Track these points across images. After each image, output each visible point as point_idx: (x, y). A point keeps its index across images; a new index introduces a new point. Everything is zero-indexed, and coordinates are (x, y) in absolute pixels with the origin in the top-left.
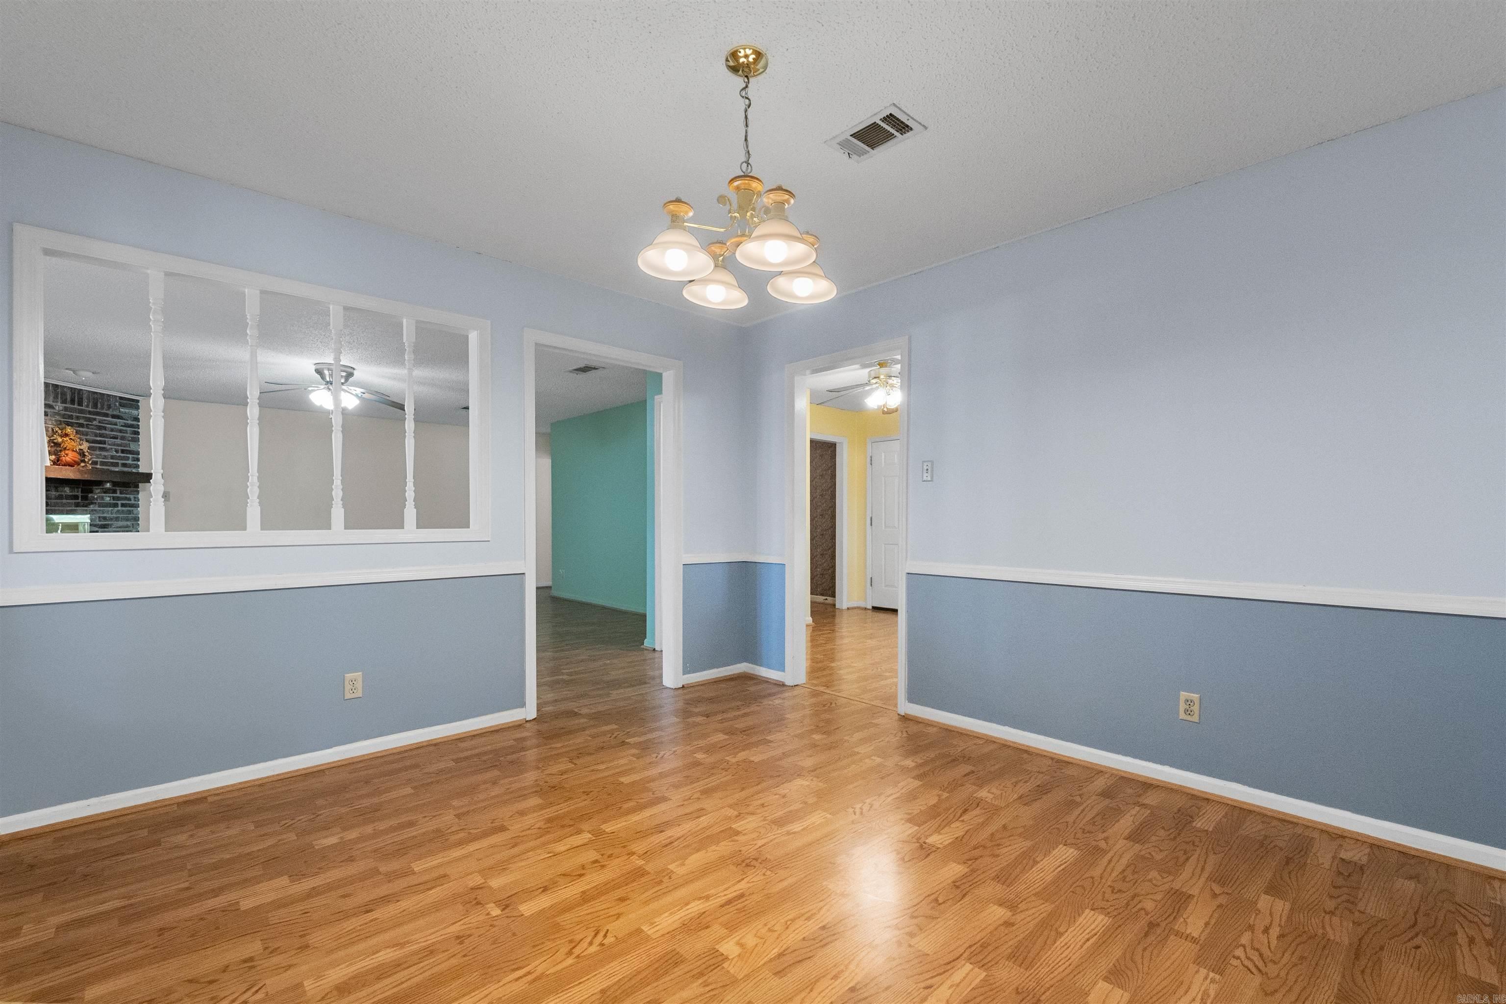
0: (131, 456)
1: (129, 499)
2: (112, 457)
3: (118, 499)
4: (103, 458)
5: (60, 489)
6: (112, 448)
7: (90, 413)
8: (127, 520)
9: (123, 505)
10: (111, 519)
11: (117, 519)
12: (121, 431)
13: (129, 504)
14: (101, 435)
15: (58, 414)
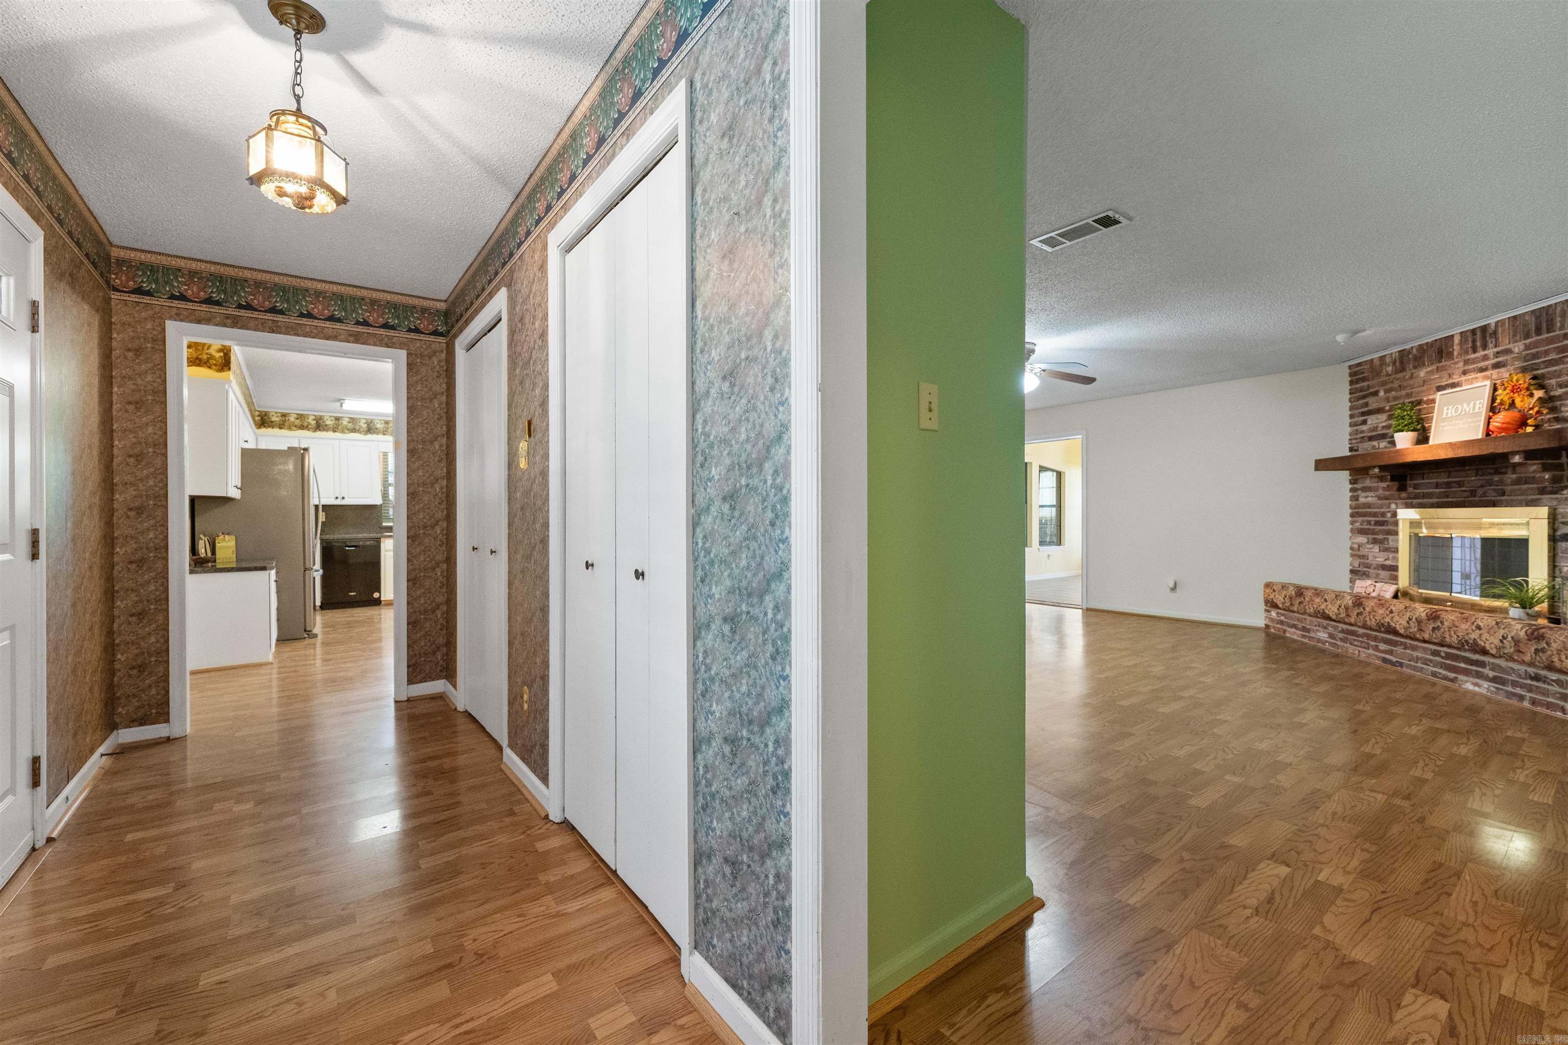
15: (1518, 359)
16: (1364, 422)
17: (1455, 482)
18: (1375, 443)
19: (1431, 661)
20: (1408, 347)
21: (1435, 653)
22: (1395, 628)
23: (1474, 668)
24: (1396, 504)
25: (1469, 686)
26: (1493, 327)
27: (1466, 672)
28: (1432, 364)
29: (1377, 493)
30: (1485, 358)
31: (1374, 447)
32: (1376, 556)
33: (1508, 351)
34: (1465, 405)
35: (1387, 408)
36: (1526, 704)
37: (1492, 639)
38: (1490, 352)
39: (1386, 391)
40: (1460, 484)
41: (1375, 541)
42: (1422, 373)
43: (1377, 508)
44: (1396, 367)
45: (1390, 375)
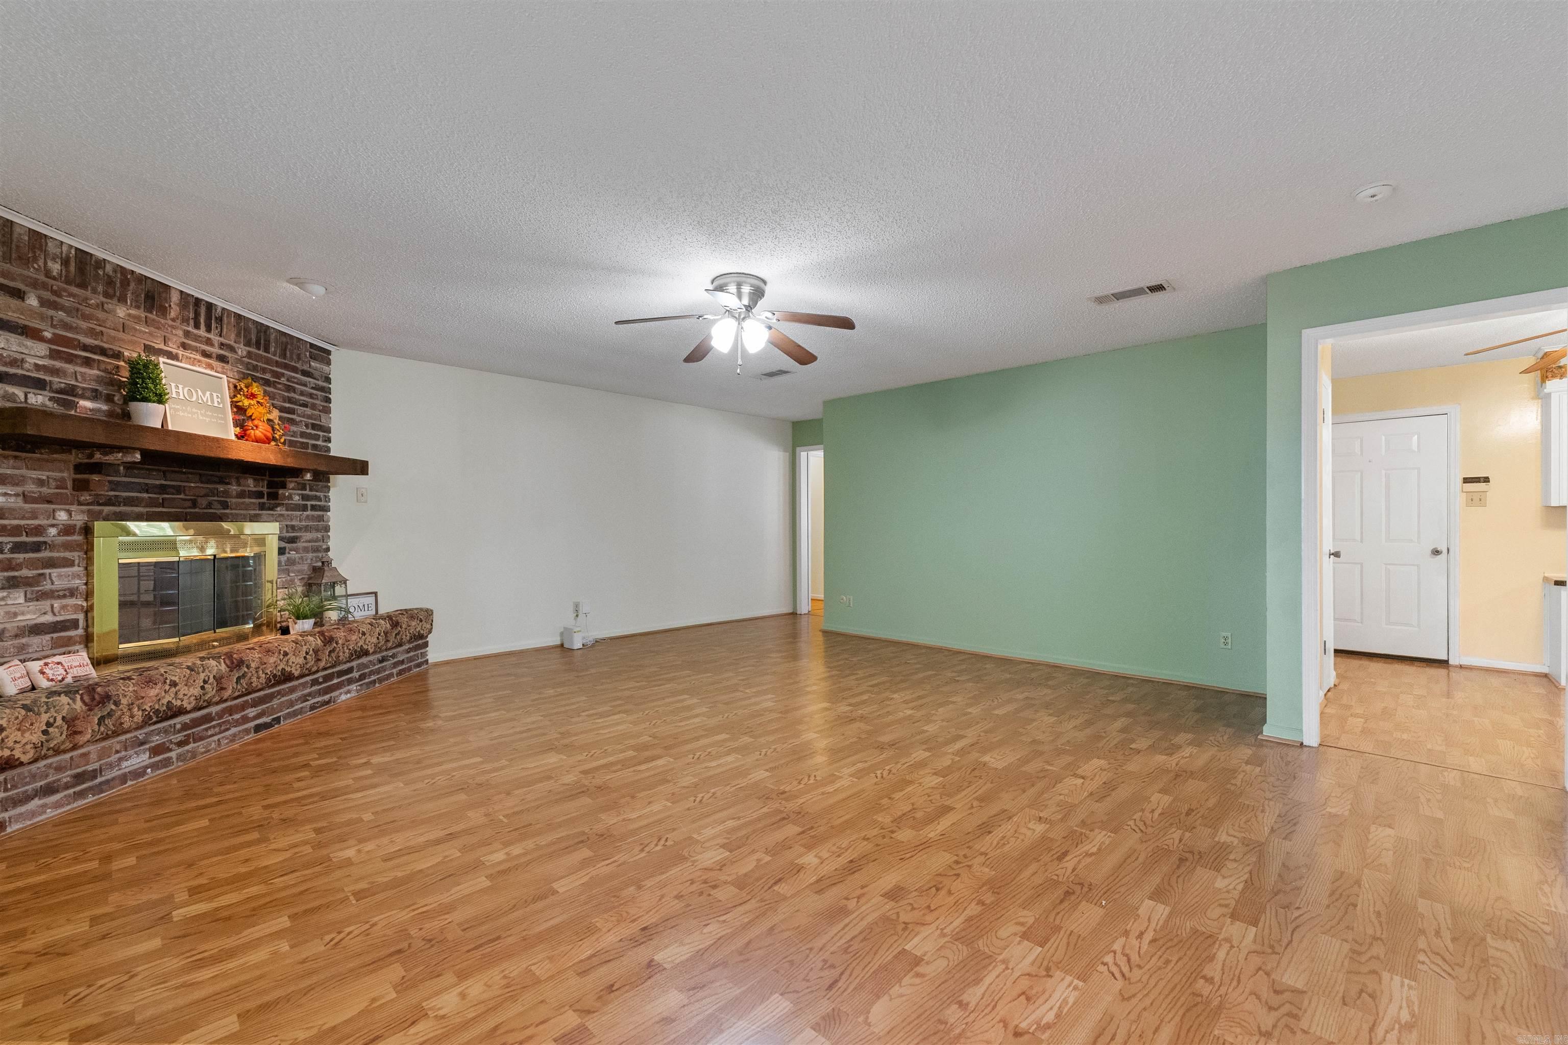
0: (321, 434)
1: (320, 499)
2: (303, 434)
3: (308, 498)
4: (292, 436)
5: (242, 481)
6: (301, 421)
7: (277, 364)
8: (317, 530)
9: (313, 508)
12: (311, 396)
13: (319, 506)
14: (290, 400)
15: (240, 362)
26: (218, 311)
28: (137, 307)
29: (19, 490)
30: (209, 342)
33: (232, 349)
34: (200, 392)
35: (46, 334)
38: (215, 338)
42: (121, 312)
43: (23, 518)
44: (68, 271)
45: (54, 278)
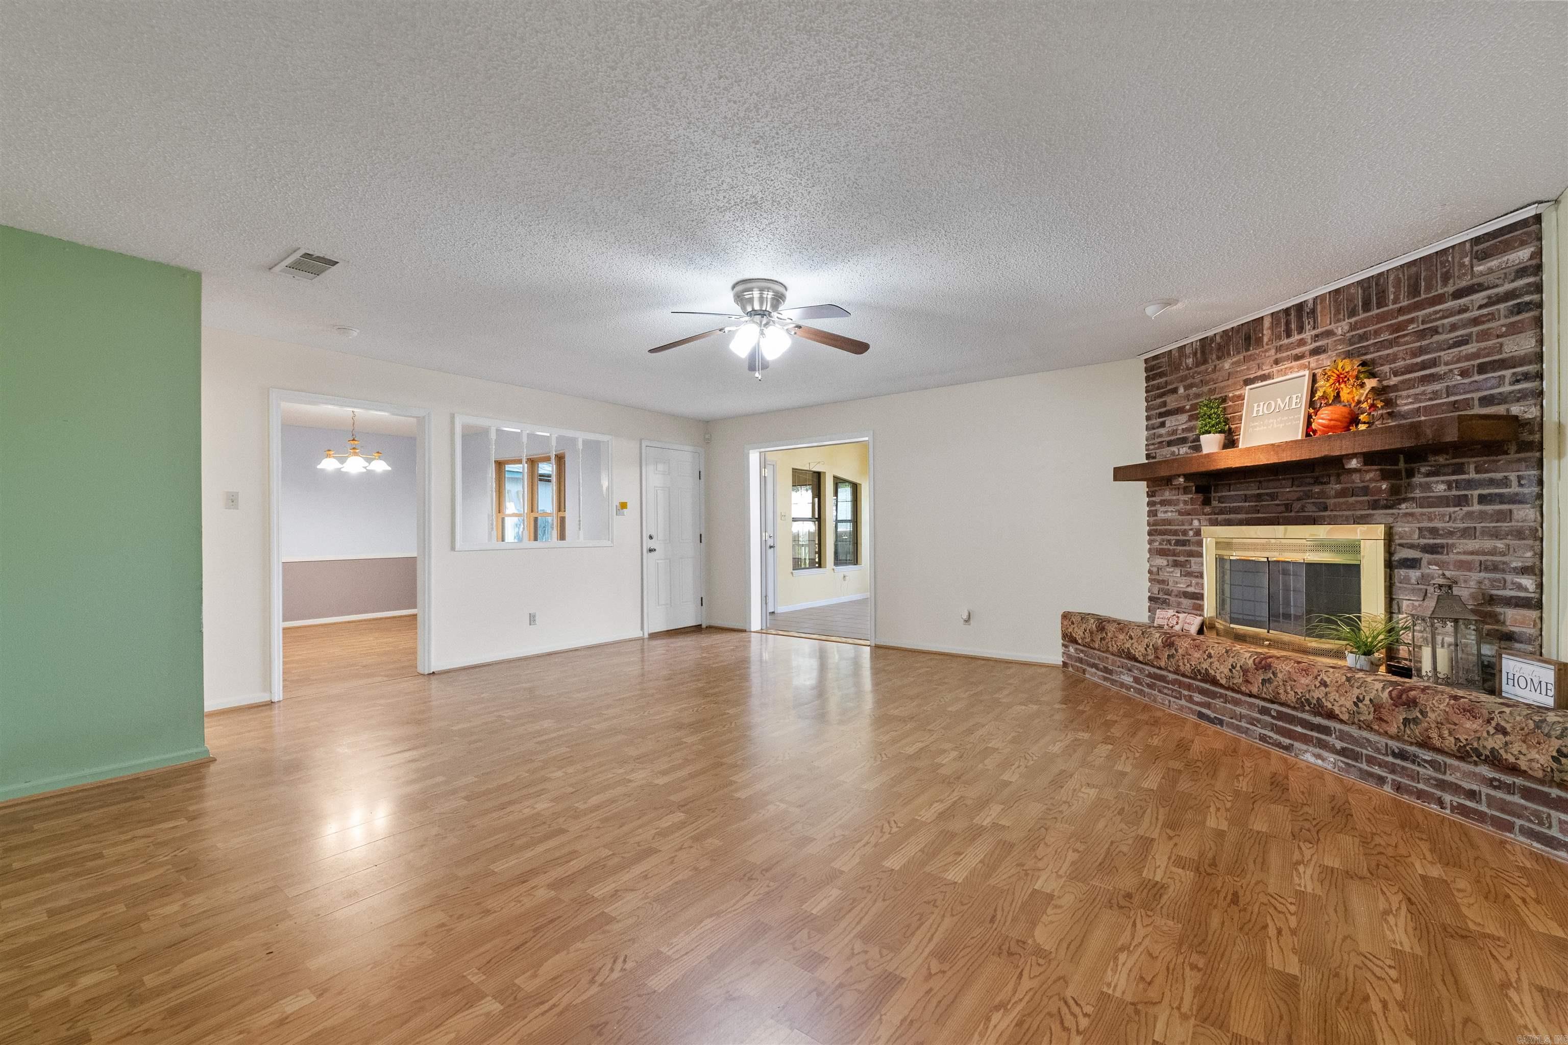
1: (1505, 482)
3: (1470, 484)
9: (1482, 499)
10: (1451, 534)
11: (1467, 533)
15: (1341, 341)
16: (1163, 425)
17: (1267, 494)
18: (1175, 449)
19: (1259, 721)
20: (1210, 333)
21: (1264, 711)
22: (1215, 677)
23: (1315, 734)
24: (1199, 520)
25: (1309, 757)
26: (1310, 305)
27: (1305, 739)
28: (1238, 353)
29: (1177, 508)
30: (1302, 343)
31: (1173, 453)
32: (1177, 581)
33: (1329, 333)
34: (1279, 401)
35: (1188, 407)
36: (1387, 788)
37: (1342, 701)
38: (1308, 335)
39: (1187, 388)
40: (1273, 497)
41: (1176, 564)
42: (1227, 365)
43: (1178, 525)
44: (1197, 359)
45: (1191, 369)
